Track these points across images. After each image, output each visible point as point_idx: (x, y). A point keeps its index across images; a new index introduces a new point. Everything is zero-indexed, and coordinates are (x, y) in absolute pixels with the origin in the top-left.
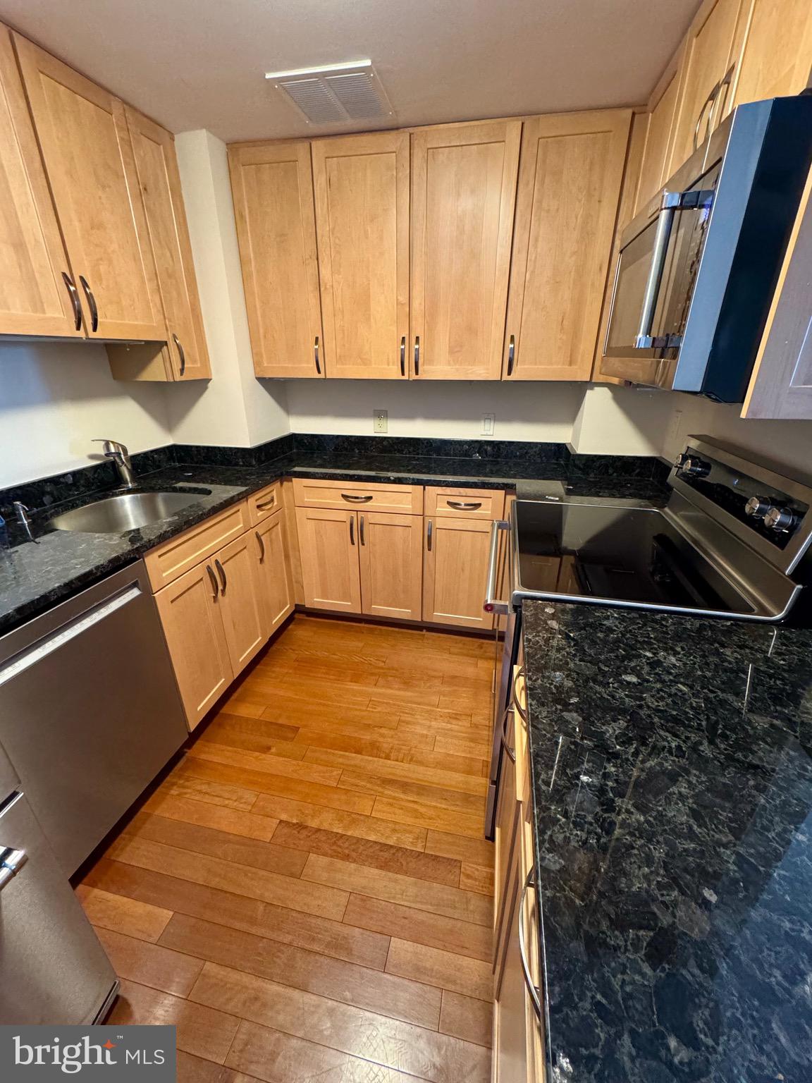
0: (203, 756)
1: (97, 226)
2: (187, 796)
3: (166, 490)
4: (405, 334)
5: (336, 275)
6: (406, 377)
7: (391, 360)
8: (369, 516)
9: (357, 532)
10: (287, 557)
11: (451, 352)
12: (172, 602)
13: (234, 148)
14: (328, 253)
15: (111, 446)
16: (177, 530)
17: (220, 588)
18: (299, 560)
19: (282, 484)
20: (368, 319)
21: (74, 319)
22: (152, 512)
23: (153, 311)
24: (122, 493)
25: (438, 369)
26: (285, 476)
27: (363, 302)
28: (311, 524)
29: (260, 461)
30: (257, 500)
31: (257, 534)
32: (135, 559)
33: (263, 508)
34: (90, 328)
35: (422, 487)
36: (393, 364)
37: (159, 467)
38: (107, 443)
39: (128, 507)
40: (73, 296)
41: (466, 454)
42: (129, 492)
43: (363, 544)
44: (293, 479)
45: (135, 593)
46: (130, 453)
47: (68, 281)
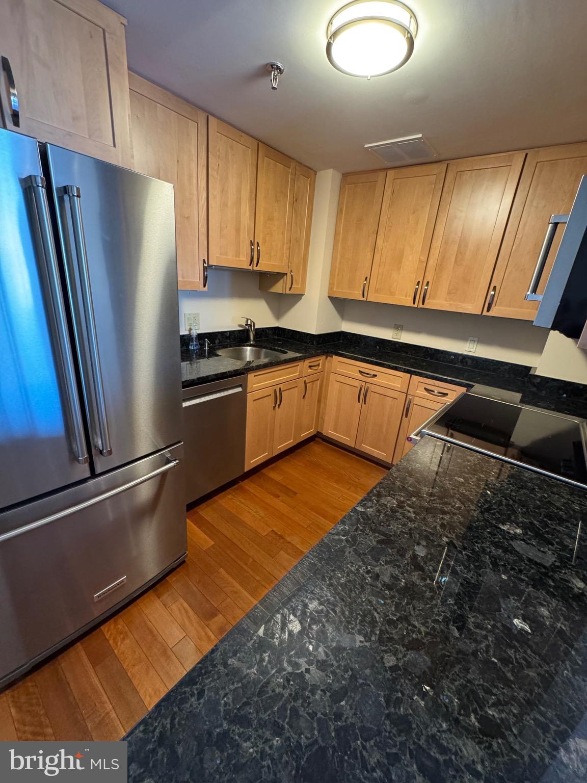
0: (247, 487)
1: (270, 219)
2: (234, 501)
3: (267, 348)
4: (421, 280)
5: (386, 243)
6: (416, 306)
7: (408, 294)
8: (372, 387)
9: (363, 396)
10: (319, 401)
11: (449, 293)
12: (254, 400)
13: (345, 176)
14: (384, 230)
15: (249, 321)
16: (265, 366)
17: (278, 403)
18: (326, 405)
19: (326, 358)
20: (399, 269)
21: (250, 261)
22: (257, 356)
23: (285, 258)
24: (248, 346)
25: (438, 302)
26: (328, 353)
27: (398, 260)
28: (337, 385)
29: (318, 343)
30: (310, 363)
31: (305, 381)
32: (243, 373)
33: (312, 368)
34: (255, 265)
35: (410, 375)
36: (409, 296)
37: (268, 337)
38: (247, 320)
39: (248, 352)
40: (252, 250)
41: (452, 361)
42: (250, 346)
43: (365, 404)
44: (334, 356)
45: (240, 389)
46: (256, 327)
47: (252, 244)
